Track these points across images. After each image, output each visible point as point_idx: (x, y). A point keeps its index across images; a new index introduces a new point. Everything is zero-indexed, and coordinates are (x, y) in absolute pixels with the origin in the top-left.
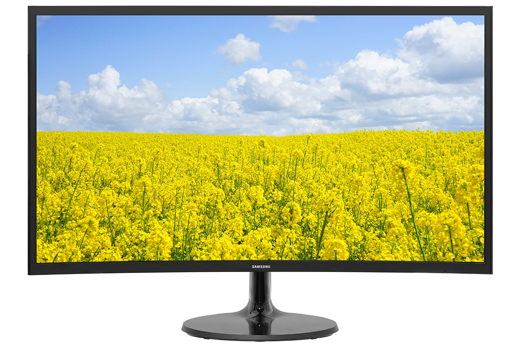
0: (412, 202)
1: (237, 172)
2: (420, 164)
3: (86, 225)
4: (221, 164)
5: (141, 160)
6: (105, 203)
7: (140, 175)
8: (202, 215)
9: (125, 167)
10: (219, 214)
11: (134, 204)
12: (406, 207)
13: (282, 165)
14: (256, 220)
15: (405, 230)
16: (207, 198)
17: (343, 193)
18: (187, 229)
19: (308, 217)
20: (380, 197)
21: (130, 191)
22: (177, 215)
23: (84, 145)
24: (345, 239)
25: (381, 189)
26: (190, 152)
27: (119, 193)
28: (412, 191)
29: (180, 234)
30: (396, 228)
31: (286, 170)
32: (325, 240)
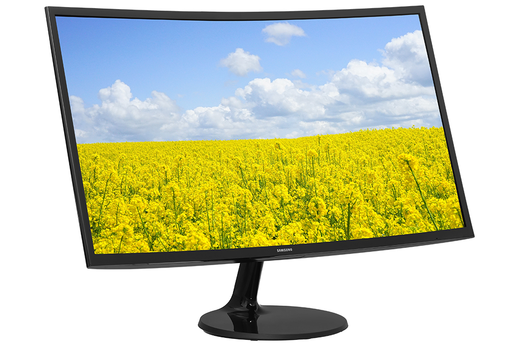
0: (422, 191)
1: (260, 173)
2: (422, 156)
3: (120, 232)
4: (243, 166)
5: (166, 167)
6: (137, 210)
7: (167, 181)
8: (233, 215)
9: (150, 175)
10: (250, 213)
11: (166, 209)
12: (417, 195)
13: (300, 164)
14: (286, 216)
15: (421, 215)
16: (235, 198)
17: (360, 186)
18: (222, 229)
19: (333, 210)
20: (393, 188)
21: (159, 196)
22: (210, 217)
23: (106, 156)
24: (370, 228)
25: (393, 180)
26: (212, 157)
27: (149, 199)
28: (419, 181)
29: (216, 234)
30: (413, 214)
31: (305, 168)
32: (352, 230)
